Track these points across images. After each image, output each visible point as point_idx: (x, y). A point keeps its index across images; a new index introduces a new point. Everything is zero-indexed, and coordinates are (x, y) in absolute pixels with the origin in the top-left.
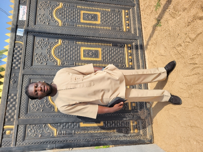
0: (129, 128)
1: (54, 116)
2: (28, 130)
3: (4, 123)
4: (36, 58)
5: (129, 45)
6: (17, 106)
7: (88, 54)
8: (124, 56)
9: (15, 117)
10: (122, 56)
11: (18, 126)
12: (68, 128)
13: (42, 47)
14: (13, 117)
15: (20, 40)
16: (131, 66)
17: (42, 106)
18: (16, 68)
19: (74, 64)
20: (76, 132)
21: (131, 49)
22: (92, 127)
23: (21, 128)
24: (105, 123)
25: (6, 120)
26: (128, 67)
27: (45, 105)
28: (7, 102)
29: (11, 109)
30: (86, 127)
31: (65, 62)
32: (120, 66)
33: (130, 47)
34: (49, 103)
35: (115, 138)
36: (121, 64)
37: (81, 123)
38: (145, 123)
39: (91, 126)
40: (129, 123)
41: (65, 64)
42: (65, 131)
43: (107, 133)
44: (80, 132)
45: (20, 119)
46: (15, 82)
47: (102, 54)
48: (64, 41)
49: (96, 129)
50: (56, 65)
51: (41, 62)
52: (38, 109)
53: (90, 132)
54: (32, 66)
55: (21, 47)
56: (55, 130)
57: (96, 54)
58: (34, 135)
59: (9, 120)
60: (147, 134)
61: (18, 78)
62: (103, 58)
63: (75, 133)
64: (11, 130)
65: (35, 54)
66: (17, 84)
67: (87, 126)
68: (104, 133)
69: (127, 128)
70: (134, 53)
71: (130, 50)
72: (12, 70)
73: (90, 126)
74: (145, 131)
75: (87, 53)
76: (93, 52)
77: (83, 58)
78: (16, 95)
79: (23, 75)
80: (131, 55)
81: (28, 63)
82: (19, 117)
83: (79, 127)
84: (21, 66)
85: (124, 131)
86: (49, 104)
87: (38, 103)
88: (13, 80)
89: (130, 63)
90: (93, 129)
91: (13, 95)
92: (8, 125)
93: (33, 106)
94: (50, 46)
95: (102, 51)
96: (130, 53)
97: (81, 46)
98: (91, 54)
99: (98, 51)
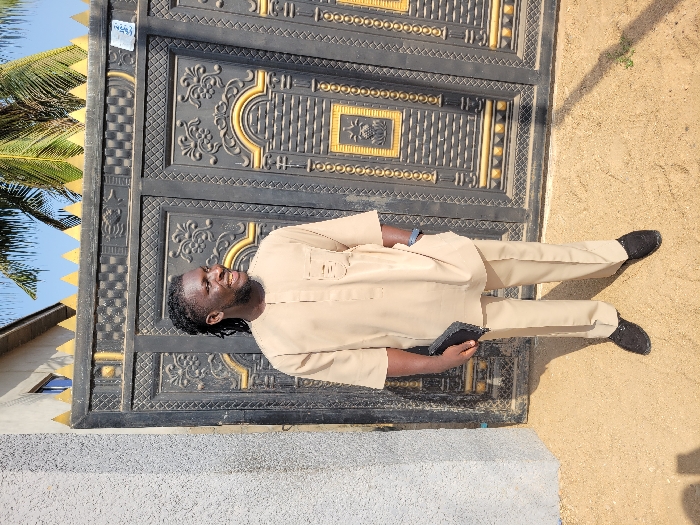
0: (460, 377)
2: (166, 368)
5: (500, 106)
6: (129, 295)
8: (476, 146)
9: (125, 328)
10: (471, 146)
11: (135, 355)
13: (199, 97)
14: (118, 328)
15: (123, 67)
16: (494, 184)
18: (118, 170)
19: (305, 167)
20: (305, 382)
21: (503, 119)
23: (146, 363)
25: (100, 335)
26: (485, 187)
28: (98, 282)
29: (111, 303)
31: (278, 158)
32: (459, 182)
33: (503, 113)
36: (462, 175)
41: (278, 165)
42: (272, 378)
43: (394, 389)
45: (140, 334)
46: (118, 219)
47: (405, 134)
48: (274, 79)
50: (247, 168)
51: (197, 155)
54: (169, 168)
55: (129, 96)
56: (243, 372)
57: (381, 133)
58: (183, 384)
59: (109, 336)
60: (511, 400)
61: (125, 206)
62: (403, 149)
63: (301, 383)
64: (116, 364)
65: (178, 123)
66: (125, 227)
69: (455, 377)
70: (512, 136)
71: (500, 122)
72: (106, 179)
75: (352, 130)
76: (374, 124)
77: (336, 146)
78: (122, 262)
79: (142, 197)
80: (503, 140)
81: (156, 157)
82: (137, 330)
84: (132, 164)
85: (445, 386)
88: (110, 212)
91: (113, 260)
92: (106, 350)
94: (226, 96)
95: (405, 121)
96: (499, 134)
97: (334, 102)
98: (364, 135)
99: (390, 120)
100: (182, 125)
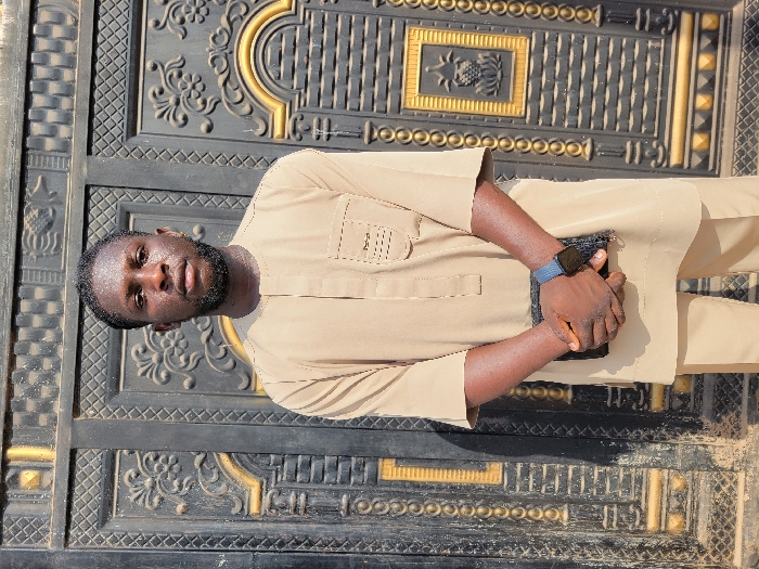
0: (637, 504)
1: (249, 418)
2: (123, 476)
3: (7, 434)
4: (151, 92)
5: (708, 21)
6: (65, 352)
7: (447, 71)
8: (664, 93)
9: (59, 408)
10: (653, 94)
11: (73, 453)
12: (319, 479)
13: (183, 21)
14: (46, 407)
16: (697, 160)
17: (187, 360)
18: (50, 144)
19: (360, 136)
20: (361, 505)
21: (714, 44)
22: (440, 486)
23: (91, 464)
24: (510, 471)
25: (17, 418)
26: (680, 166)
27: (203, 357)
28: (14, 329)
29: (36, 364)
30: (411, 482)
31: (315, 121)
32: (632, 157)
33: (713, 34)
34: (226, 350)
35: (558, 553)
36: (638, 146)
37: (387, 461)
38: (731, 489)
39: (436, 479)
40: (639, 480)
41: (315, 131)
42: (302, 497)
43: (516, 522)
44: (378, 506)
45: (82, 417)
46: (50, 224)
47: (534, 76)
49: (463, 496)
50: (263, 139)
51: (180, 117)
52: (169, 376)
53: (430, 508)
54: (133, 140)
55: (69, 21)
56: (252, 485)
57: (493, 75)
58: (151, 504)
59: (31, 420)
60: (733, 547)
61: (61, 203)
62: (533, 100)
63: (353, 507)
64: (42, 467)
65: (149, 65)
66: (59, 237)
67: (413, 479)
68: (500, 521)
69: (627, 505)
70: (730, 75)
71: (707, 50)
72: (31, 158)
73: (431, 479)
74: (728, 528)
75: (442, 70)
76: (480, 59)
77: (413, 99)
78: (54, 296)
79: (87, 188)
80: (711, 83)
81: (112, 117)
82: (76, 411)
83: (374, 478)
84: (76, 132)
85: (610, 520)
86: (222, 352)
87: (167, 345)
88: (36, 212)
89: (699, 140)
90: (446, 497)
91: (39, 293)
92: (27, 444)
93: (146, 356)
94: (228, 18)
95: (535, 53)
96: (705, 72)
97: (410, 23)
98: (462, 77)
99: (509, 53)
100: (155, 67)
